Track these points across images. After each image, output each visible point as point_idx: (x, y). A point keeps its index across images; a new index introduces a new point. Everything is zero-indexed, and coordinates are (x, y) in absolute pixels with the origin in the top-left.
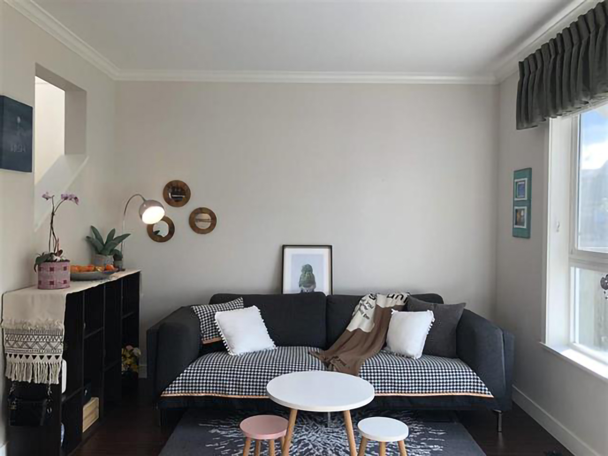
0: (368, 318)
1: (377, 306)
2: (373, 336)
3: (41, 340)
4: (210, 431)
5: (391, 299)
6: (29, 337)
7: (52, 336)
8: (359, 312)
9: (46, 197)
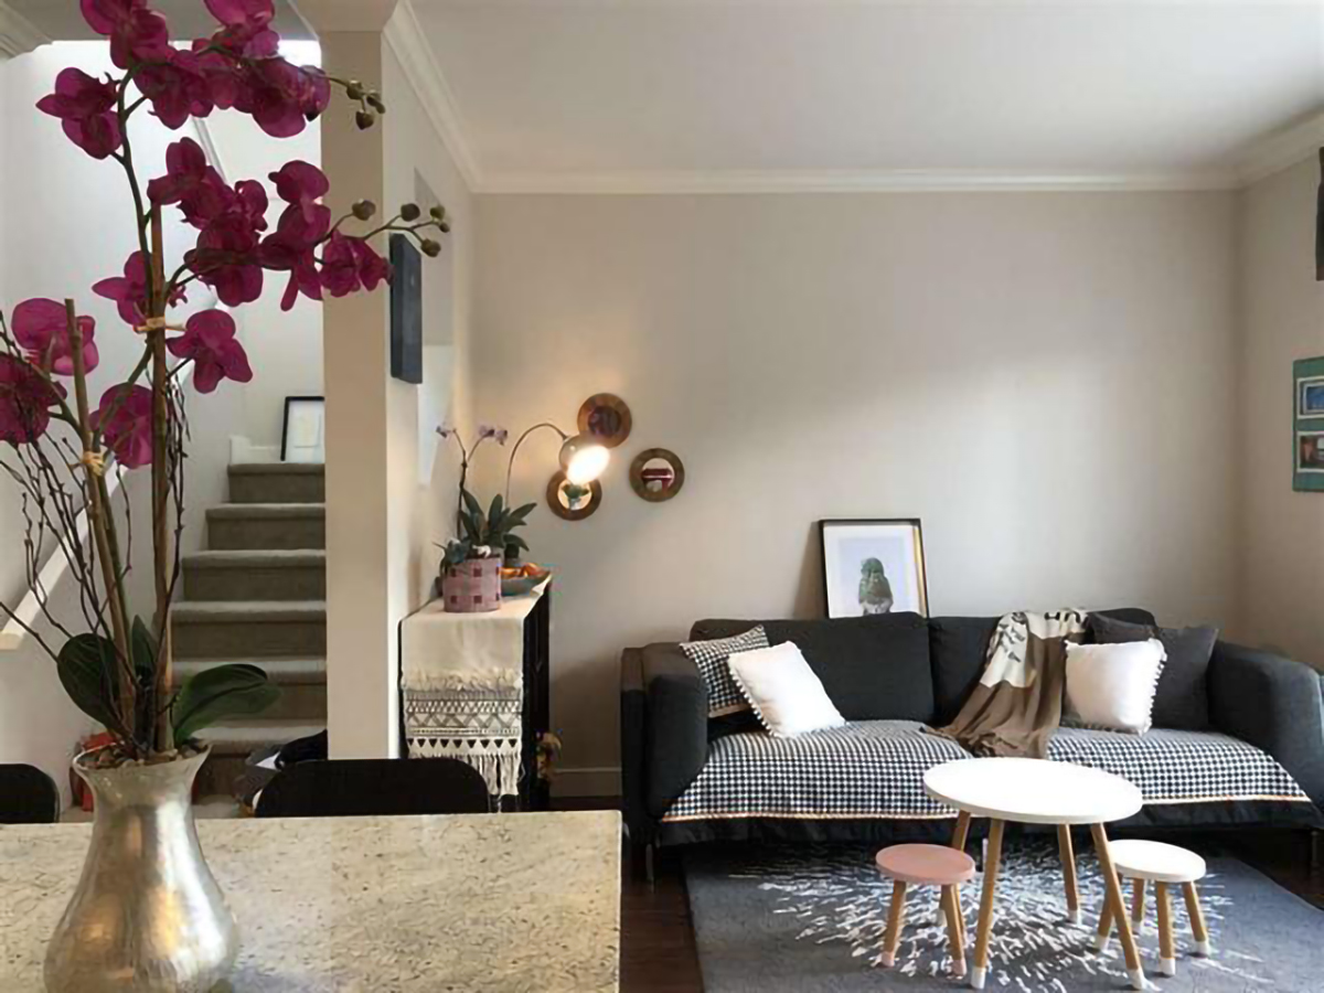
0: (1018, 660)
1: (1031, 637)
2: (1037, 692)
3: (482, 710)
4: (760, 887)
5: (1054, 620)
6: (459, 705)
7: (501, 701)
8: (1000, 649)
9: (442, 430)
